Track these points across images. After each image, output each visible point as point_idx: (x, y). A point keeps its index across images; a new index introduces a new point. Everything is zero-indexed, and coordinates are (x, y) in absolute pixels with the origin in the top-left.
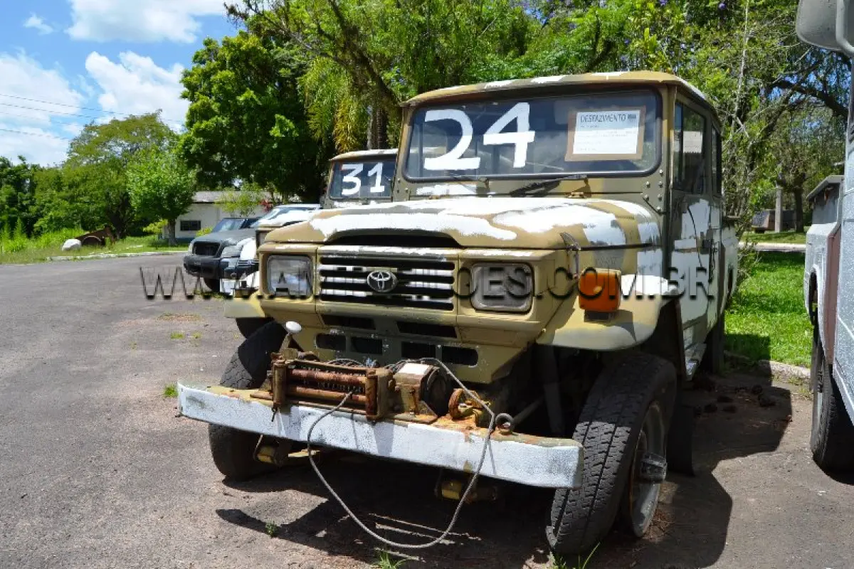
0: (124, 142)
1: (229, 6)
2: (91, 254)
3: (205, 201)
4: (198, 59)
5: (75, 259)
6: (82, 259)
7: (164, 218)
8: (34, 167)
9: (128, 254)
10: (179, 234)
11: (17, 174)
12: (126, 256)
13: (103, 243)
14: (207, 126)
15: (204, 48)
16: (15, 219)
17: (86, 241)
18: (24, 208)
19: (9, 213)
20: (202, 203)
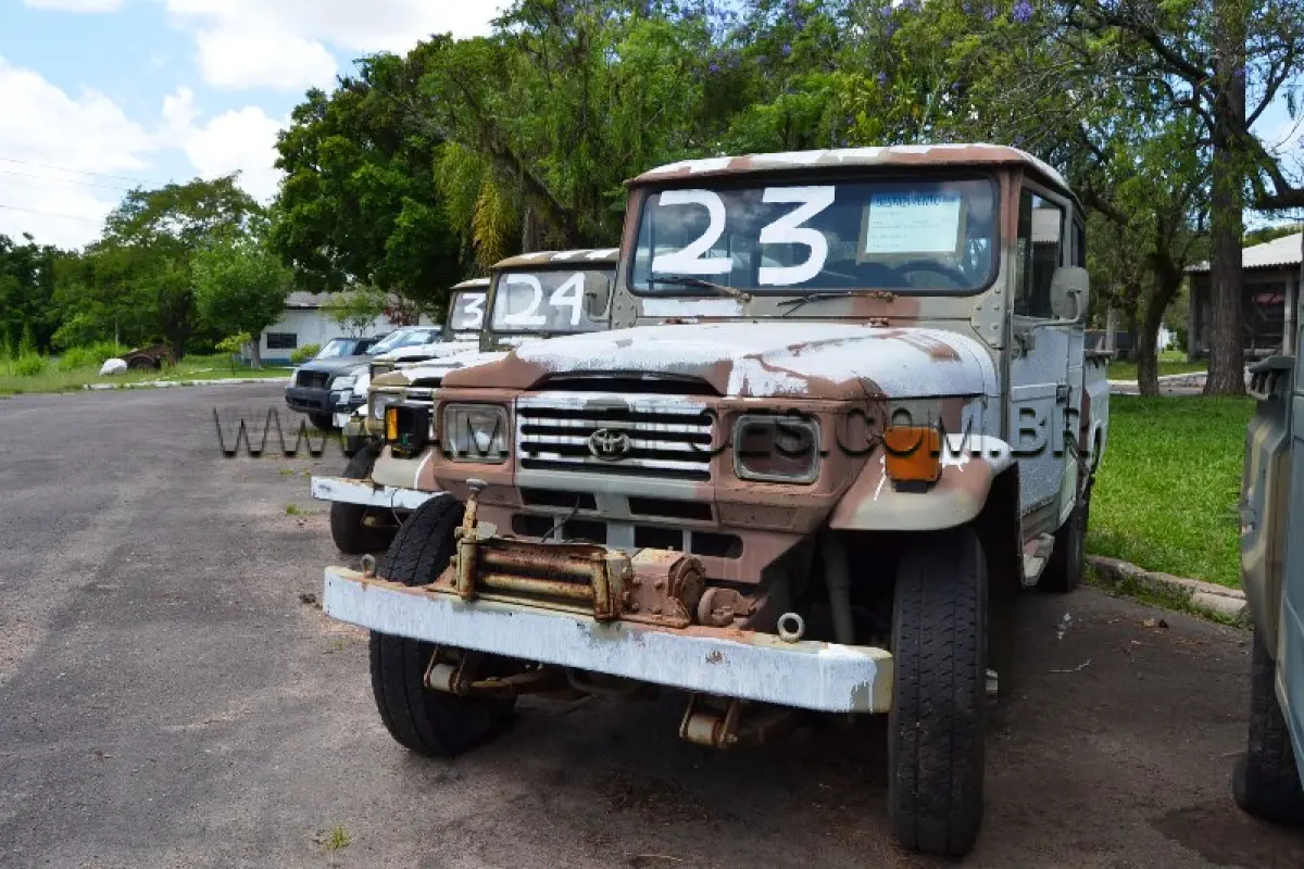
0: (185, 217)
1: (343, 78)
2: (143, 380)
3: (303, 305)
4: (299, 113)
5: (122, 387)
6: (132, 388)
7: (245, 330)
8: (47, 248)
9: (196, 382)
10: (266, 353)
11: (23, 259)
12: (191, 385)
13: (157, 365)
14: (309, 211)
15: (307, 101)
16: (20, 327)
17: (134, 363)
18: (32, 310)
19: (11, 317)
20: (299, 308)
